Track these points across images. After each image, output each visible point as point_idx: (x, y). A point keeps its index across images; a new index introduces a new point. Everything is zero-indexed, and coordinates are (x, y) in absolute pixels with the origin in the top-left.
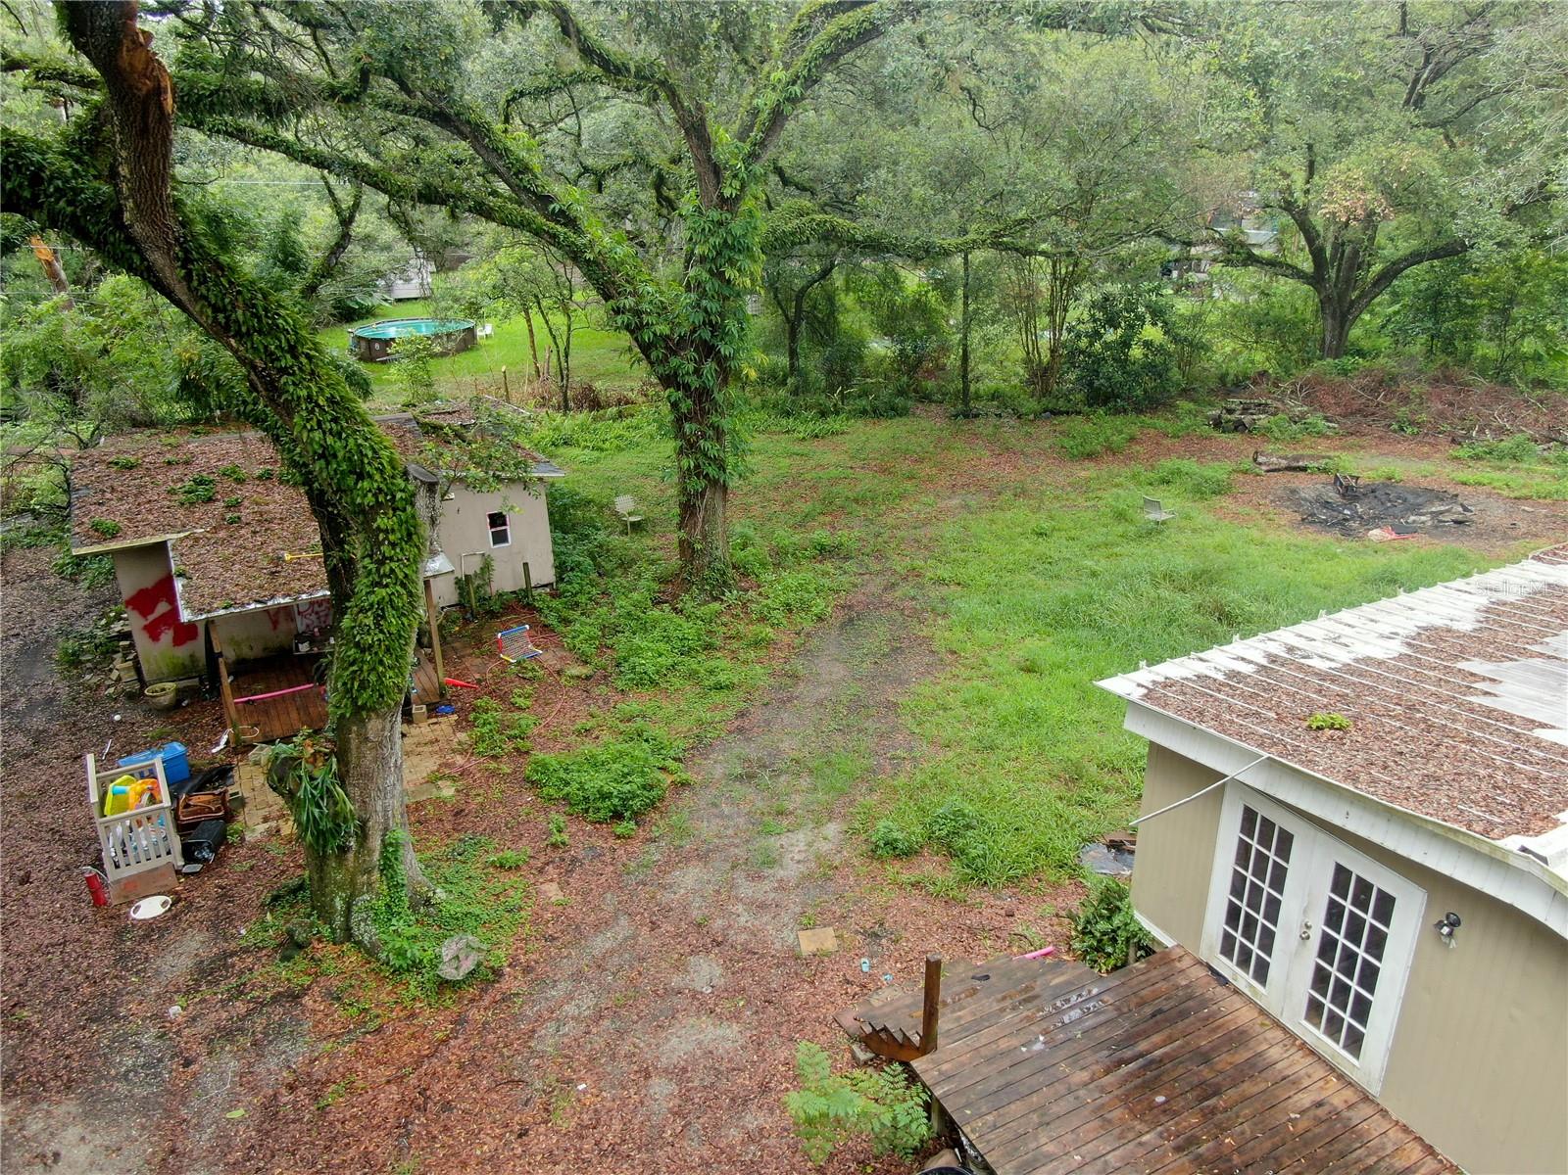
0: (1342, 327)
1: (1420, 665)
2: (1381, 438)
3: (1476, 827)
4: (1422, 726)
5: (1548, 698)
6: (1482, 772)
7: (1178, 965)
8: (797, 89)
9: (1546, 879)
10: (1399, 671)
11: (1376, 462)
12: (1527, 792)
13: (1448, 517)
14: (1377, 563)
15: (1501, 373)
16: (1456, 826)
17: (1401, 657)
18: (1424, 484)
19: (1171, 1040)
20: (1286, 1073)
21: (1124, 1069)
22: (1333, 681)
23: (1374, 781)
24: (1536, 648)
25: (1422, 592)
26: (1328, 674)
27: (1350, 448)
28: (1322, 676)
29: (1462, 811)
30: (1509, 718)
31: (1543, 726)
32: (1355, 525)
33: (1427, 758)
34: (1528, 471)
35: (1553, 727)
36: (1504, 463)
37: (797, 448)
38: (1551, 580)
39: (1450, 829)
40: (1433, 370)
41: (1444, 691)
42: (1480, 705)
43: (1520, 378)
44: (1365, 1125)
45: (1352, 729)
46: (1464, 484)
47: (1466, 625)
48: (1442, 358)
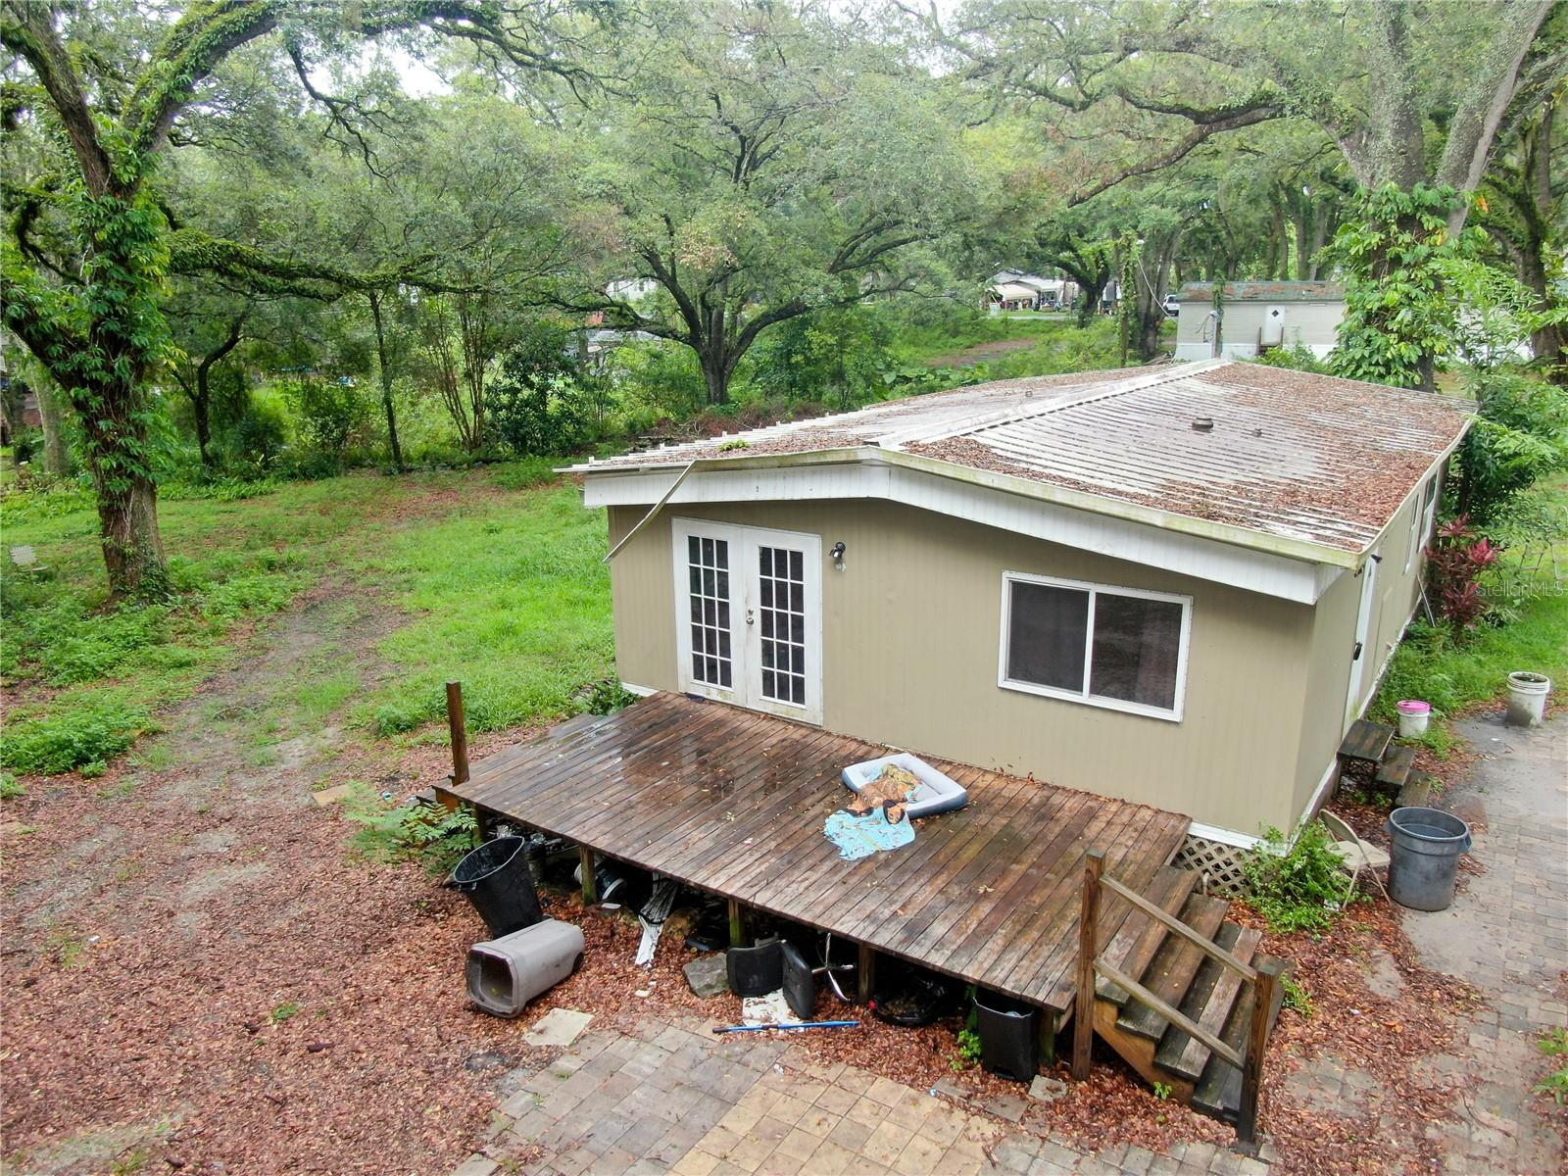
0: (721, 380)
8: (185, 77)
9: (882, 459)
19: (667, 735)
20: (756, 732)
21: (633, 757)
37: (223, 507)
44: (816, 742)
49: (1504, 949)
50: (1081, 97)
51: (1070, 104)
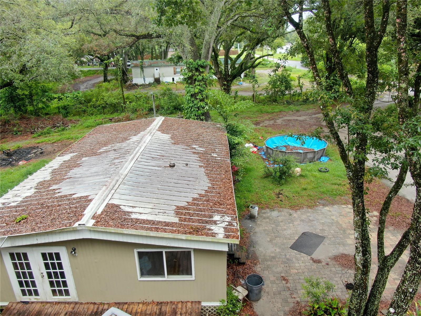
1: (41, 193)
2: (12, 137)
3: (68, 225)
4: (47, 207)
5: (72, 187)
6: (64, 212)
7: (12, 308)
9: (87, 228)
10: (36, 196)
11: (13, 144)
12: (75, 211)
13: (38, 153)
14: (24, 170)
15: (37, 113)
16: (63, 228)
17: (35, 193)
18: (29, 146)
20: (55, 313)
22: (19, 207)
23: (39, 228)
24: (66, 177)
25: (35, 174)
26: (17, 206)
27: (4, 142)
28: (15, 207)
29: (63, 223)
30: (66, 196)
31: (74, 194)
32: (14, 162)
33: (50, 215)
34: (53, 136)
35: (76, 194)
36: (46, 135)
38: (64, 160)
39: (62, 229)
40: (18, 116)
41: (49, 197)
42: (58, 196)
43: (42, 114)
44: (79, 310)
45: (29, 217)
46: (39, 143)
47: (48, 178)
48: (20, 113)
49: (276, 308)
50: (104, 33)
51: (100, 35)
